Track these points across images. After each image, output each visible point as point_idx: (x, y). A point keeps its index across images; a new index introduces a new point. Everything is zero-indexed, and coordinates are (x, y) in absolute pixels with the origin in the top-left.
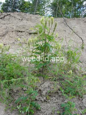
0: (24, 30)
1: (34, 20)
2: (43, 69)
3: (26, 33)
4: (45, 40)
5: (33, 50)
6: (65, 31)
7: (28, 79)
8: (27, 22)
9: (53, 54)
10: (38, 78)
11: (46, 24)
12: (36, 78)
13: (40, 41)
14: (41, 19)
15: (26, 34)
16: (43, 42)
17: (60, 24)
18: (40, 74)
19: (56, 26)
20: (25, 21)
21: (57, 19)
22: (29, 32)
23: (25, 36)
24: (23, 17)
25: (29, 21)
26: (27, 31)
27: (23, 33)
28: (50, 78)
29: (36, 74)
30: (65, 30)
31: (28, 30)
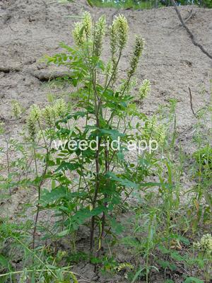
0: (16, 65)
1: (60, 18)
2: (92, 232)
3: (27, 78)
4: (97, 112)
5: (48, 153)
6: (190, 64)
7: (30, 274)
8: (31, 27)
9: (132, 165)
10: (71, 269)
11: (97, 44)
12: (61, 272)
13: (76, 118)
14: (78, 26)
15: (27, 82)
16: (88, 118)
17: (169, 35)
18: (81, 251)
19: (137, 54)
20: (19, 26)
21: (158, 14)
22: (37, 72)
23: (21, 87)
24: (13, 6)
25: (39, 24)
26: (31, 67)
27: (14, 79)
28: (124, 271)
29: (64, 253)
30: (190, 60)
31: (34, 66)
